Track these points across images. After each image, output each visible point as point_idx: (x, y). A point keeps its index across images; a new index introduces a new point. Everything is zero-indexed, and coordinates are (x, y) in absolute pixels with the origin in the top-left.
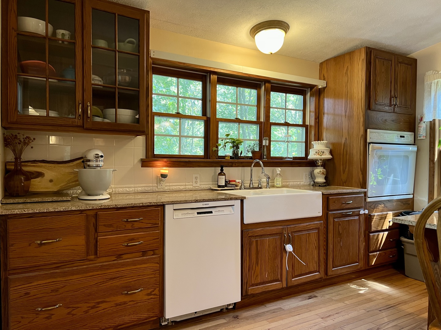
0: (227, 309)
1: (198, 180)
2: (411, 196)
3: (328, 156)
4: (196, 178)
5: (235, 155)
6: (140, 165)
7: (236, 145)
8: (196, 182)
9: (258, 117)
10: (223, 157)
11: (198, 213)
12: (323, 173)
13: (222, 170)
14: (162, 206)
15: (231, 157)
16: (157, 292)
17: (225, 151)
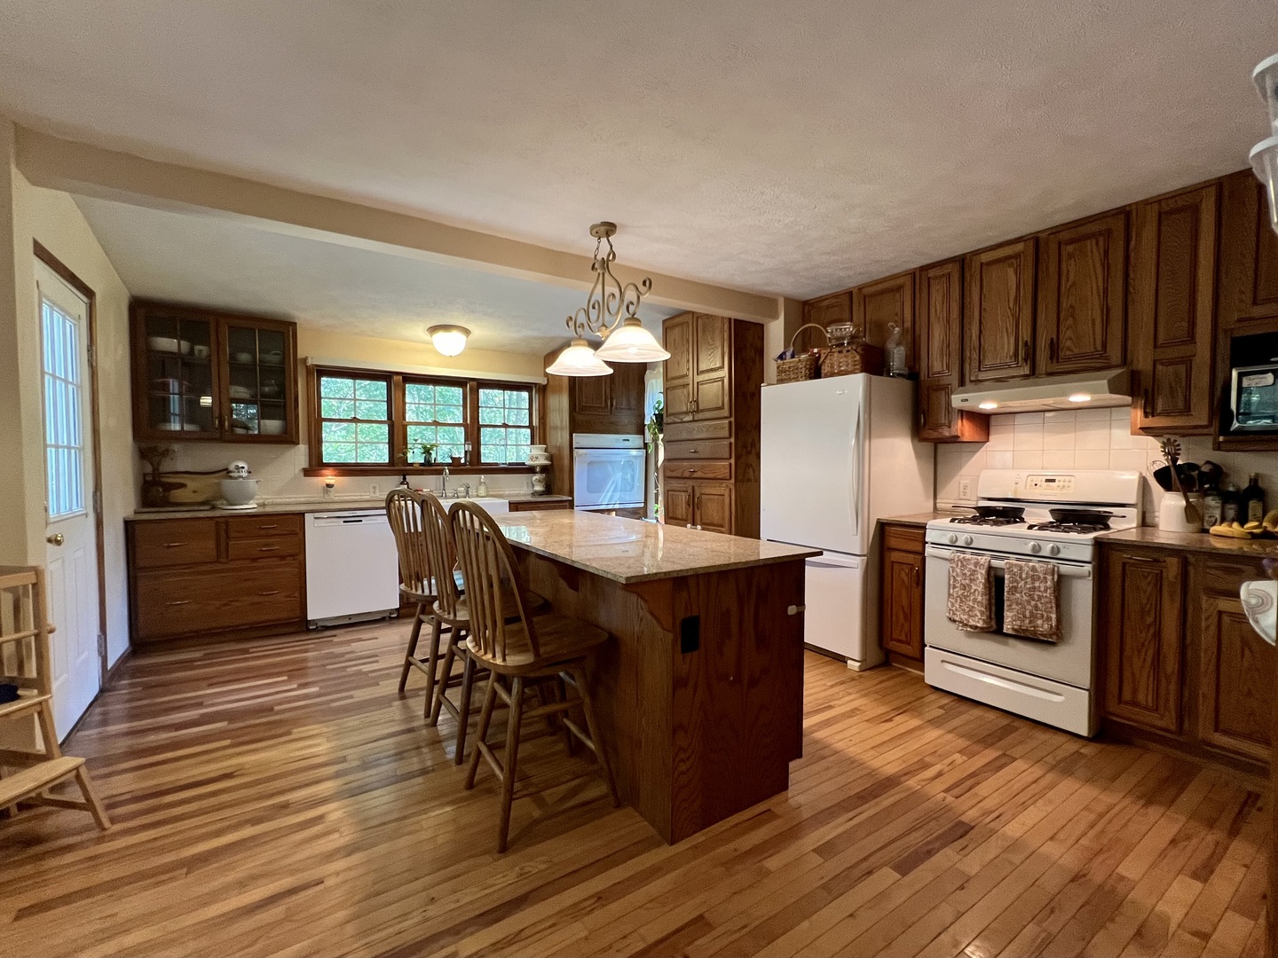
0: (390, 617)
1: (377, 491)
2: (642, 505)
3: (543, 461)
4: (374, 488)
5: (427, 463)
6: (302, 474)
7: (427, 451)
8: (374, 492)
9: (465, 419)
10: (412, 464)
11: (344, 522)
12: (539, 481)
13: (404, 479)
14: (302, 514)
15: (421, 465)
16: (297, 594)
17: (415, 457)
